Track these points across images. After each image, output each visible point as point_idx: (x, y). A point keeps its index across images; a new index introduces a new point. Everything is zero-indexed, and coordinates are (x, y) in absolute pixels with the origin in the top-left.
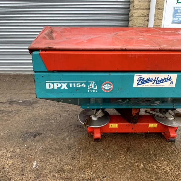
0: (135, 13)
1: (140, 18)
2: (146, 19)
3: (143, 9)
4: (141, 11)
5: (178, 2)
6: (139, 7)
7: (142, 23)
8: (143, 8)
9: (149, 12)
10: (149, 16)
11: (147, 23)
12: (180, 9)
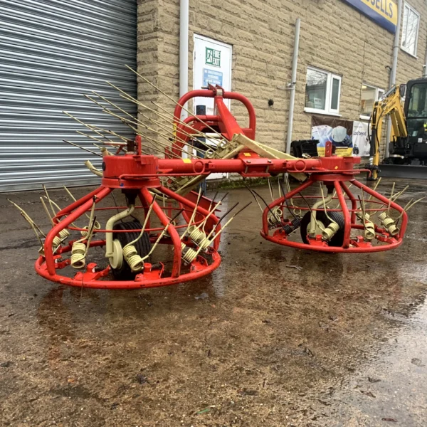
0: (160, 69)
1: (168, 78)
2: (174, 82)
3: (170, 65)
4: (168, 67)
5: (207, 63)
6: (164, 59)
7: (170, 87)
8: (170, 62)
9: (179, 71)
10: (179, 78)
11: (176, 88)
12: (210, 72)
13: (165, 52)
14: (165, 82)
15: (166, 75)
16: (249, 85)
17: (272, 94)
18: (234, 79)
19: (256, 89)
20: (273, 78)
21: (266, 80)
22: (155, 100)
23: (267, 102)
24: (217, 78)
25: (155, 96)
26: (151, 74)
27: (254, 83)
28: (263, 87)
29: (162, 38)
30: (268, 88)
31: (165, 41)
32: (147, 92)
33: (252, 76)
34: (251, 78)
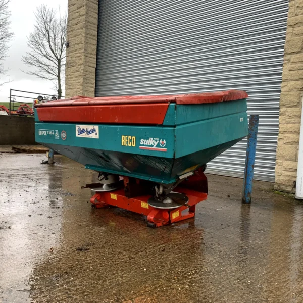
1: (292, 93)
4: (293, 83)
6: (289, 77)
7: (295, 100)
8: (296, 78)
13: (290, 70)
14: (288, 96)
15: (291, 90)
29: (289, 60)
31: (292, 61)
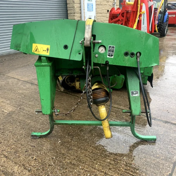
1: (77, 8)
2: (79, 9)
5: (88, 1)
6: (76, 2)
7: (78, 11)
8: (78, 3)
9: (80, 5)
10: (81, 8)
11: (80, 11)
12: (89, 4)
16: (101, 6)
17: (108, 8)
18: (96, 5)
19: (103, 7)
20: (108, 2)
21: (106, 3)
22: (74, 16)
23: (107, 11)
24: (91, 5)
25: (74, 15)
26: (72, 7)
27: (102, 5)
28: (105, 6)
30: (107, 6)
32: (71, 13)
33: (102, 3)
34: (101, 4)
